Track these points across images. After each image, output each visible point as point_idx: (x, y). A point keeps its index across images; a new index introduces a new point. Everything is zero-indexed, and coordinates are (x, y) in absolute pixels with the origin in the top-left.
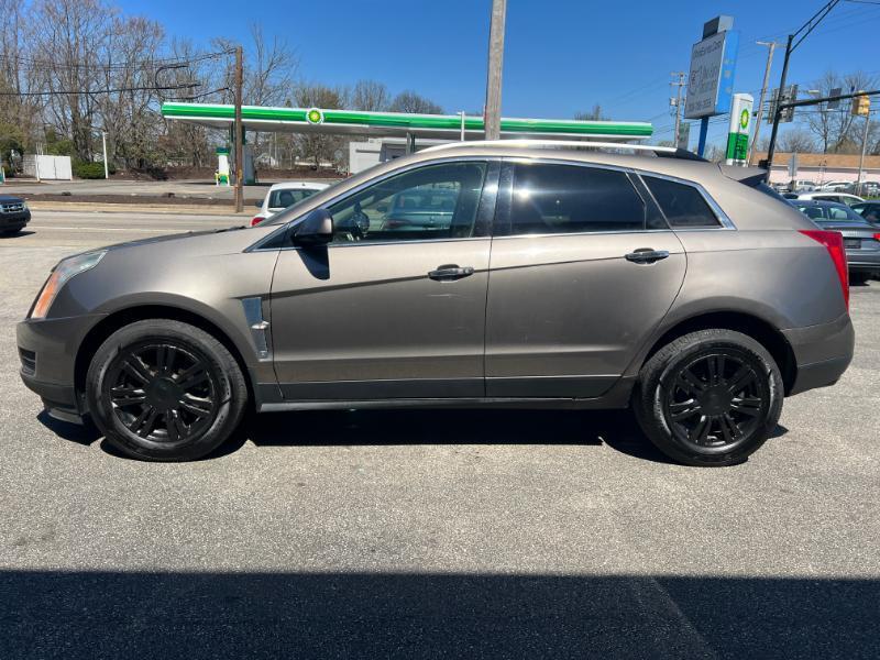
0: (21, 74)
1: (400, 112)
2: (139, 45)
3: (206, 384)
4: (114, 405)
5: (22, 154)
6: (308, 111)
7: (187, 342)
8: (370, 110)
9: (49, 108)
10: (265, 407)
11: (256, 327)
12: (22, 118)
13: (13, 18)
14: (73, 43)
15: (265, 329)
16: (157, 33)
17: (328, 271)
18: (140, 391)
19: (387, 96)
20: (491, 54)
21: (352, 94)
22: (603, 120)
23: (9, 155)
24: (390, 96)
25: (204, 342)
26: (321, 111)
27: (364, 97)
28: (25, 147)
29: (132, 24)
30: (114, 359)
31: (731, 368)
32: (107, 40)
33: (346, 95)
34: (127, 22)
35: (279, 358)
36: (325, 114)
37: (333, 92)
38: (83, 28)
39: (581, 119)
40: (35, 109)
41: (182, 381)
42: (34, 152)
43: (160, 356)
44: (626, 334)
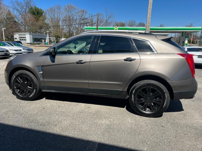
0: (60, 22)
1: (139, 27)
2: (82, 15)
3: (31, 84)
4: (15, 87)
5: (59, 38)
6: (115, 27)
7: (27, 75)
8: (132, 26)
9: (65, 29)
10: (44, 91)
11: (40, 73)
12: (60, 31)
13: (59, 11)
14: (70, 15)
15: (42, 73)
16: (86, 12)
17: (55, 61)
18: (20, 85)
19: (136, 23)
20: (148, 12)
21: (128, 23)
22: (193, 27)
23: (57, 38)
24: (137, 23)
25: (31, 75)
26: (117, 27)
27: (130, 24)
28: (60, 37)
29: (81, 11)
30: (15, 78)
31: (153, 91)
32: (76, 15)
33: (126, 23)
34: (80, 11)
35: (45, 80)
36: (118, 28)
37: (124, 23)
38: (72, 12)
39: (186, 27)
40: (63, 29)
41: (27, 83)
42: (62, 38)
43: (23, 78)
44: (123, 79)
